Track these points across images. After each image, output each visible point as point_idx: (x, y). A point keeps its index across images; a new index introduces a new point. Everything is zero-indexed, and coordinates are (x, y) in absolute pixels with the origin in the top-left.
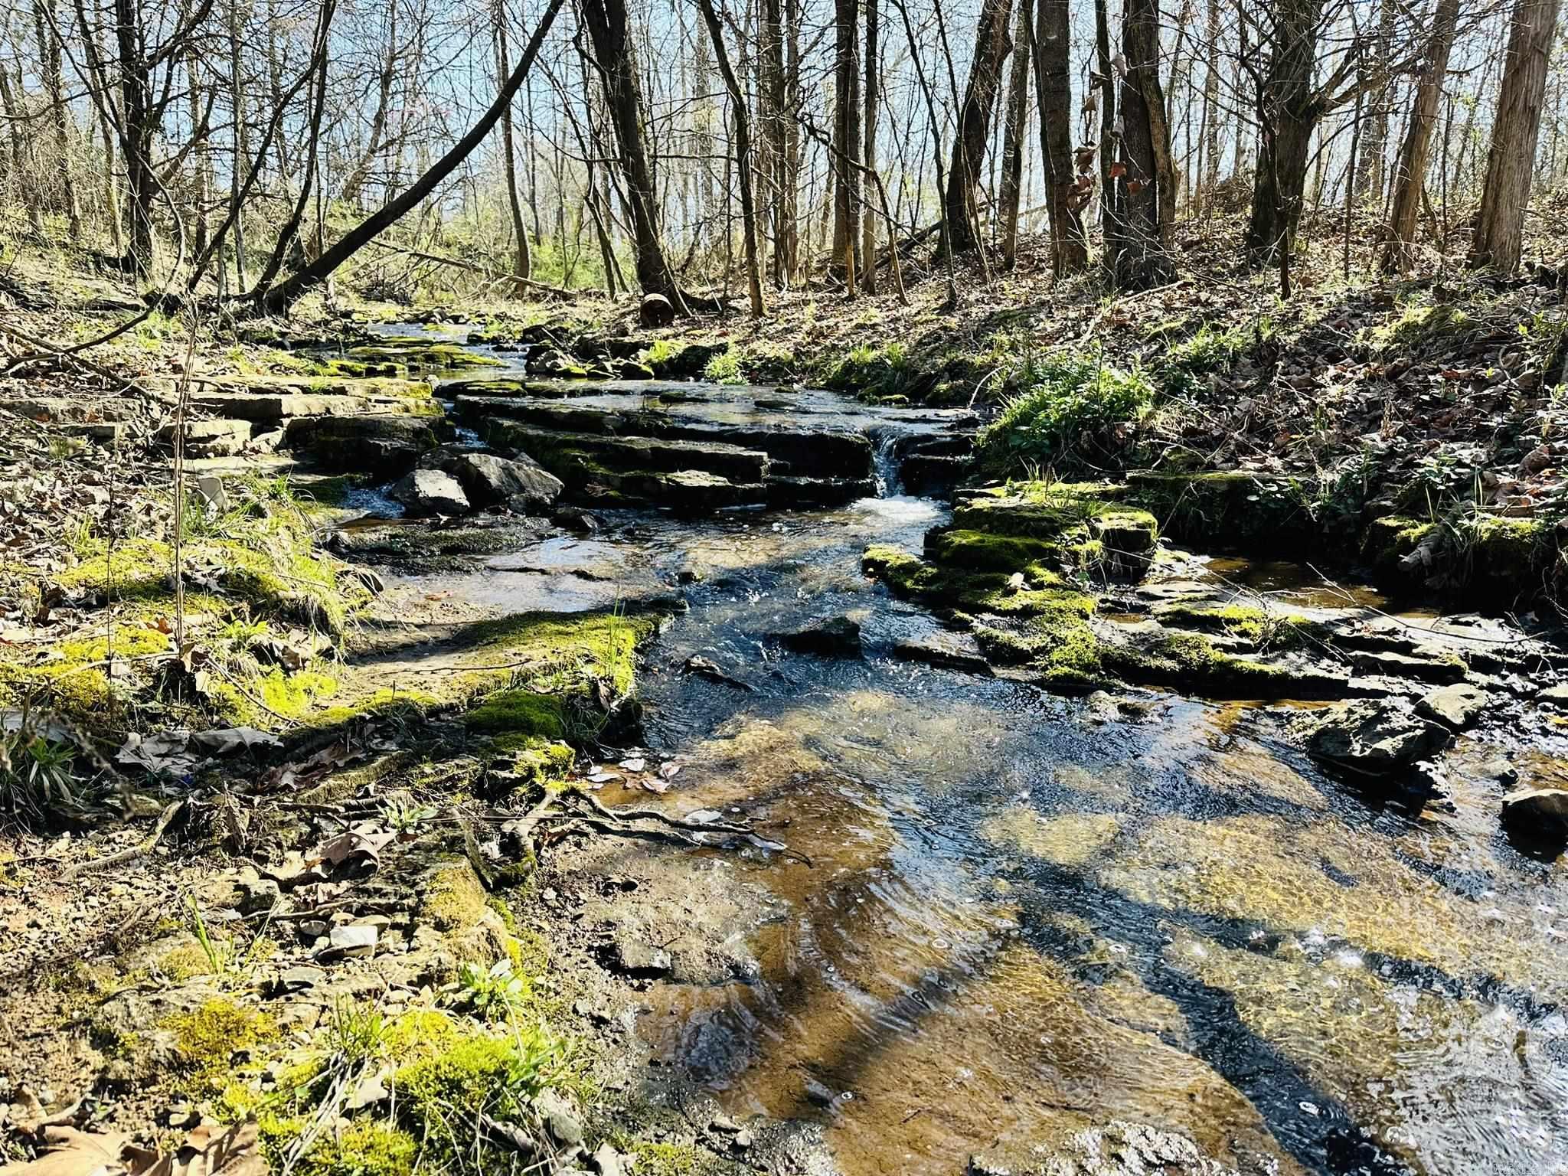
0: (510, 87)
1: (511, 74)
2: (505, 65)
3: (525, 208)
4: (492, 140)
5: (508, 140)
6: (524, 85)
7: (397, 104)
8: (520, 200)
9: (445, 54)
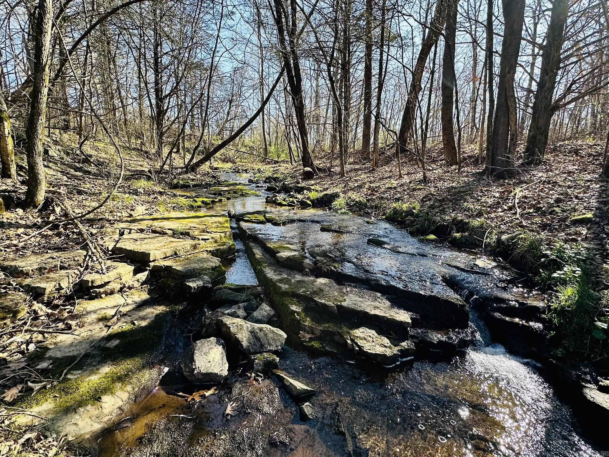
0: (264, 103)
1: (265, 99)
2: (263, 97)
3: (267, 136)
4: (259, 118)
5: (263, 118)
6: (268, 103)
7: (233, 108)
8: (266, 134)
9: (247, 95)
